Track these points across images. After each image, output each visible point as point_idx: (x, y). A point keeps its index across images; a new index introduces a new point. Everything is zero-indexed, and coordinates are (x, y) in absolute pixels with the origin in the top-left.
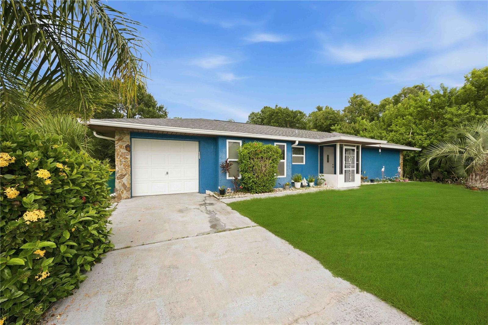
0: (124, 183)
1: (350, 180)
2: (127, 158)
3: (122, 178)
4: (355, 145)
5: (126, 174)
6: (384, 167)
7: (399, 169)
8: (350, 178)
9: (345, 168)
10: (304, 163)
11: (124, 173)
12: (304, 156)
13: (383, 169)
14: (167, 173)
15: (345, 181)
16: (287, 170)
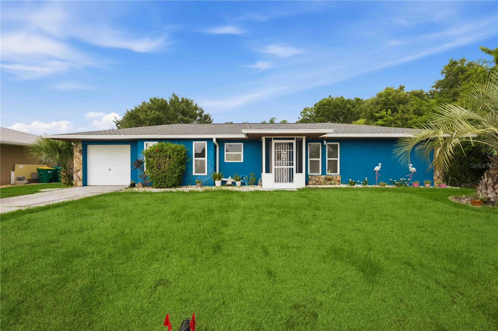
0: (78, 176)
1: (284, 180)
2: (80, 159)
3: (78, 172)
4: (294, 138)
5: (79, 170)
6: (380, 164)
7: (410, 167)
8: (284, 177)
9: (275, 165)
10: (242, 161)
11: (79, 169)
12: (242, 153)
13: (377, 168)
14: (110, 170)
15: (275, 182)
16: (208, 168)
